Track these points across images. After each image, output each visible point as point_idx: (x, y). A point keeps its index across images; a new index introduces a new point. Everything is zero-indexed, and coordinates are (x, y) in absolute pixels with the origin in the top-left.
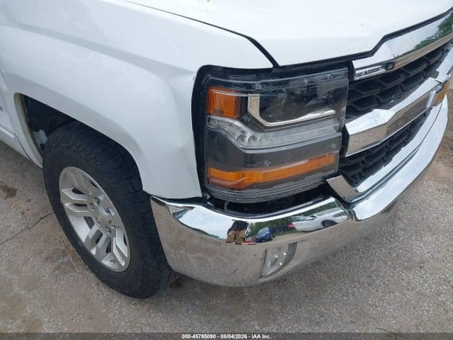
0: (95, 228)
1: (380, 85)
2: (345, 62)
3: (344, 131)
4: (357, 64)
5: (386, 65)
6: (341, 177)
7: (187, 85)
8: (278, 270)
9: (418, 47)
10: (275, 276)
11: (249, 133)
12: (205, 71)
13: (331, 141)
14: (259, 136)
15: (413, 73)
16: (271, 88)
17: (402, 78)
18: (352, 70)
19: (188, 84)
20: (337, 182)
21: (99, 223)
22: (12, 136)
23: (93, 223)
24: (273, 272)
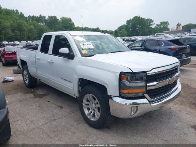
2: (145, 72)
3: (146, 84)
4: (147, 72)
7: (118, 75)
8: (134, 114)
10: (134, 115)
11: (128, 83)
12: (121, 72)
13: (144, 86)
14: (130, 84)
16: (132, 75)
18: (146, 73)
20: (146, 95)
21: (92, 109)
22: (72, 89)
23: (90, 109)
24: (133, 114)
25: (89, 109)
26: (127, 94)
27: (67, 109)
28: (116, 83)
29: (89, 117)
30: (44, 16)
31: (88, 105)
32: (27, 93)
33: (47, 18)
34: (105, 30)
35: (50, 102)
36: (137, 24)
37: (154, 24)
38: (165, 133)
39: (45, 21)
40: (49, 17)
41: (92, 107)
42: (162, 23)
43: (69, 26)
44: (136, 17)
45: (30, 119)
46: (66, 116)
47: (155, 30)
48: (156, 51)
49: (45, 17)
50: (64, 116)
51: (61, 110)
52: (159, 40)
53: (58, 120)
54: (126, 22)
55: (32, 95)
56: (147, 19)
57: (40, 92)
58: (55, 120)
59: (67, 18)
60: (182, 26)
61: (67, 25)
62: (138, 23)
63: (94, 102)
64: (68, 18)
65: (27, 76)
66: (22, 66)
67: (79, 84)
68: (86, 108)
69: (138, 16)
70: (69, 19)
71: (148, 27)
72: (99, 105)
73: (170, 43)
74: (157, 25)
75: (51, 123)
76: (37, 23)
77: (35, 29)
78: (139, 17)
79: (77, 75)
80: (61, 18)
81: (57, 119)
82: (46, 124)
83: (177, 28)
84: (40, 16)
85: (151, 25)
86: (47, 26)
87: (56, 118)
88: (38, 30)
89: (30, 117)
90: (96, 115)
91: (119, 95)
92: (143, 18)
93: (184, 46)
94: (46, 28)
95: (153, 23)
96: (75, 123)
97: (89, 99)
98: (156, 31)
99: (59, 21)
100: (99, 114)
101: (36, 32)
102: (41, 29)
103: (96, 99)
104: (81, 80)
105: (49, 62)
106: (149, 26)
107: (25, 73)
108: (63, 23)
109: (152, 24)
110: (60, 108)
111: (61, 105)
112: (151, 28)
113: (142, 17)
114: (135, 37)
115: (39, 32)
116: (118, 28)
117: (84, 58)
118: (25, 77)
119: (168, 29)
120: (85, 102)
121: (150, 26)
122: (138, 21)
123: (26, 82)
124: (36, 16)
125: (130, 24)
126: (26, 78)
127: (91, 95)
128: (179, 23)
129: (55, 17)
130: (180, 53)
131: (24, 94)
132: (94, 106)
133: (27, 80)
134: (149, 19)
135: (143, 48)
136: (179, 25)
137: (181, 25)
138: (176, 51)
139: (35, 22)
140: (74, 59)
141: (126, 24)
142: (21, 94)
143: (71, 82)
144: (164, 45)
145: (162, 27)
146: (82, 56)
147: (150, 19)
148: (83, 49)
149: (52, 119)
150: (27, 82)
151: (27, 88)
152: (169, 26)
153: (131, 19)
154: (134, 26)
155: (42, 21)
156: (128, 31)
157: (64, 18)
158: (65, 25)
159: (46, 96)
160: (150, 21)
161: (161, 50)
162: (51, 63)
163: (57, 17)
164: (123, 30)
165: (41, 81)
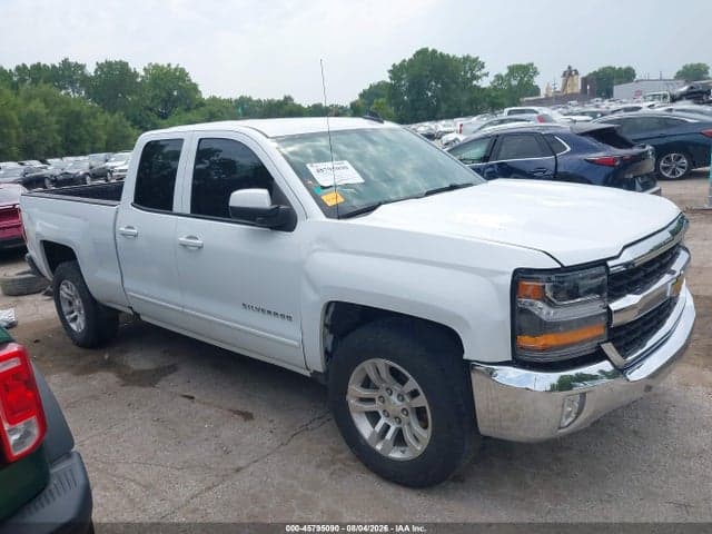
0: (382, 422)
1: (627, 278)
3: (608, 308)
4: (610, 263)
5: (626, 265)
6: (610, 344)
7: (506, 281)
8: (573, 421)
9: (652, 250)
10: (570, 428)
11: (546, 309)
12: (517, 272)
13: (600, 315)
14: (553, 311)
15: (650, 270)
16: (560, 279)
17: (642, 274)
18: (607, 268)
19: (508, 280)
20: (609, 348)
21: (388, 416)
22: (296, 343)
23: (379, 418)
24: (569, 424)
25: (373, 417)
26: (543, 350)
27: (272, 421)
28: (503, 313)
29: (379, 447)
30: (80, 63)
31: (371, 400)
32: (88, 370)
33: (91, 70)
34: (315, 106)
35: (192, 398)
36: (427, 76)
37: (486, 75)
38: (667, 478)
39: (85, 80)
40: (100, 67)
41: (390, 409)
42: (513, 70)
43: (178, 98)
44: (422, 53)
45: (137, 477)
46: (278, 447)
47: (493, 95)
48: (544, 172)
49: (82, 67)
50: (268, 451)
51: (247, 425)
52: (547, 132)
53: (251, 469)
54: (390, 71)
55: (110, 378)
56: (460, 56)
57: (139, 361)
58: (238, 470)
59: (169, 65)
60: (580, 77)
61: (170, 94)
62: (430, 71)
63: (397, 388)
64: (173, 66)
65: (78, 302)
66: (52, 265)
67: (325, 325)
68: (360, 413)
69: (430, 49)
70: (176, 69)
71: (467, 84)
72: (422, 401)
73: (589, 141)
74: (498, 77)
75: (228, 482)
76: (54, 90)
77: (47, 114)
78: (434, 51)
79: (315, 289)
80: (145, 69)
81: (248, 465)
82: (210, 488)
83: (565, 85)
84: (65, 62)
85: (477, 78)
86: (94, 100)
87: (241, 463)
88: (63, 119)
89: (133, 469)
90: (408, 436)
91: (510, 359)
92: (448, 56)
93: (636, 150)
94: (92, 107)
95: (484, 71)
96: (324, 475)
97: (373, 376)
98: (496, 101)
99: (139, 80)
100: (425, 435)
101: (57, 127)
102: (72, 112)
103: (407, 379)
104: (331, 309)
105: (184, 246)
106: (471, 82)
107: (65, 291)
108: (155, 88)
109: (478, 73)
110: (241, 418)
111: (240, 408)
112: (478, 88)
113: (445, 53)
114: (427, 124)
115: (68, 125)
116: (361, 96)
117: (336, 221)
118: (66, 308)
119: (536, 91)
120: (355, 389)
121: (475, 82)
122: (430, 68)
123: (73, 326)
124: (49, 65)
125: (402, 79)
126: (73, 312)
127: (383, 364)
128: (569, 67)
129: (123, 66)
130: (627, 177)
131: (77, 374)
132: (399, 403)
133: (75, 319)
134: (466, 59)
135: (492, 166)
136: (569, 74)
137: (577, 73)
138: (611, 169)
139: (45, 88)
140: (296, 230)
141: (388, 80)
142: (66, 374)
143: (290, 318)
144: (569, 149)
145: (514, 83)
146: (328, 216)
147: (473, 56)
148: (323, 188)
149: (228, 466)
150: (79, 326)
151: (81, 351)
152: (537, 81)
153: (404, 61)
154: (417, 86)
155: (72, 83)
156: (397, 106)
157: (156, 67)
158: (164, 95)
159: (171, 377)
160: (473, 64)
161: (560, 169)
162: (192, 249)
163: (131, 66)
164: (381, 100)
165: (143, 318)
